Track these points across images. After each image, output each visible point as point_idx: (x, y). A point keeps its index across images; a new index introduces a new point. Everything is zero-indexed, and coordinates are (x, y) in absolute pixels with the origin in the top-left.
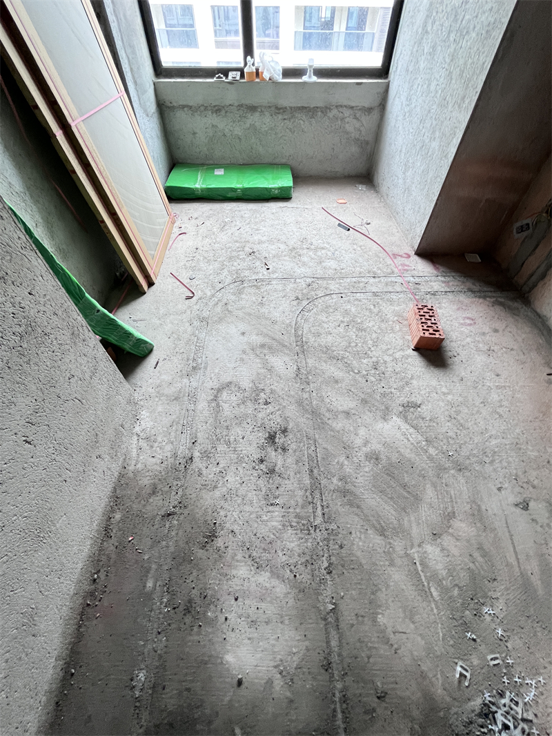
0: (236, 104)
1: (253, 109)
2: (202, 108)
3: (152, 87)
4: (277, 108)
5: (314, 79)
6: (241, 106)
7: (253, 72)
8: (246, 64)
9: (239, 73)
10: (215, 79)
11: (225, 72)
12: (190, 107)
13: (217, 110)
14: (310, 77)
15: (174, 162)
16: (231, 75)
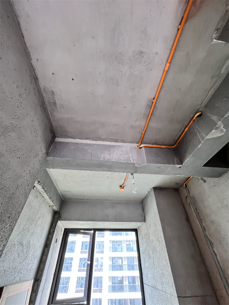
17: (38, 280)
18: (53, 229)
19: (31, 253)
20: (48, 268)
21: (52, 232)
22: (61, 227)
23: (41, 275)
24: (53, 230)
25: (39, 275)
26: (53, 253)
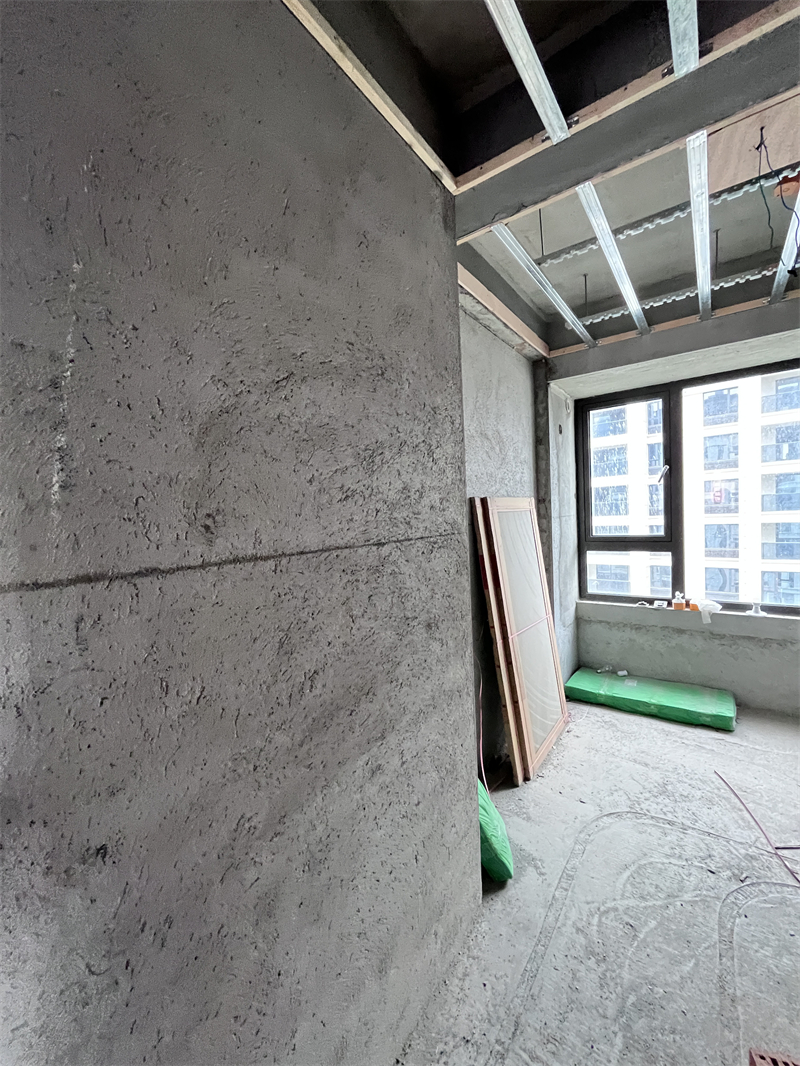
0: (660, 626)
1: (681, 631)
2: (621, 625)
3: (574, 606)
4: (712, 633)
5: (763, 614)
6: (664, 628)
7: (682, 604)
8: (674, 597)
9: (666, 603)
10: (637, 605)
11: (651, 601)
12: (608, 623)
13: (638, 628)
14: (757, 612)
15: (580, 665)
16: (656, 603)
17: (544, 500)
18: (542, 403)
19: (511, 454)
20: (559, 480)
21: (541, 411)
22: (564, 399)
23: (548, 492)
24: (544, 405)
25: (542, 493)
26: (561, 455)
